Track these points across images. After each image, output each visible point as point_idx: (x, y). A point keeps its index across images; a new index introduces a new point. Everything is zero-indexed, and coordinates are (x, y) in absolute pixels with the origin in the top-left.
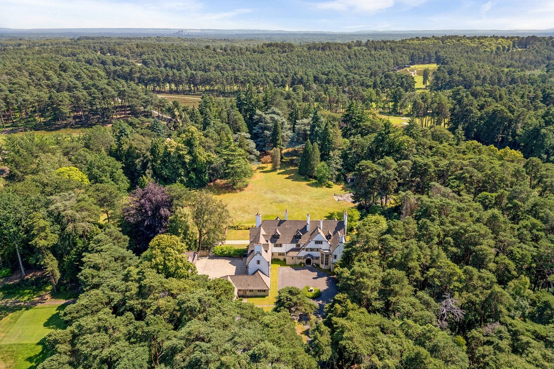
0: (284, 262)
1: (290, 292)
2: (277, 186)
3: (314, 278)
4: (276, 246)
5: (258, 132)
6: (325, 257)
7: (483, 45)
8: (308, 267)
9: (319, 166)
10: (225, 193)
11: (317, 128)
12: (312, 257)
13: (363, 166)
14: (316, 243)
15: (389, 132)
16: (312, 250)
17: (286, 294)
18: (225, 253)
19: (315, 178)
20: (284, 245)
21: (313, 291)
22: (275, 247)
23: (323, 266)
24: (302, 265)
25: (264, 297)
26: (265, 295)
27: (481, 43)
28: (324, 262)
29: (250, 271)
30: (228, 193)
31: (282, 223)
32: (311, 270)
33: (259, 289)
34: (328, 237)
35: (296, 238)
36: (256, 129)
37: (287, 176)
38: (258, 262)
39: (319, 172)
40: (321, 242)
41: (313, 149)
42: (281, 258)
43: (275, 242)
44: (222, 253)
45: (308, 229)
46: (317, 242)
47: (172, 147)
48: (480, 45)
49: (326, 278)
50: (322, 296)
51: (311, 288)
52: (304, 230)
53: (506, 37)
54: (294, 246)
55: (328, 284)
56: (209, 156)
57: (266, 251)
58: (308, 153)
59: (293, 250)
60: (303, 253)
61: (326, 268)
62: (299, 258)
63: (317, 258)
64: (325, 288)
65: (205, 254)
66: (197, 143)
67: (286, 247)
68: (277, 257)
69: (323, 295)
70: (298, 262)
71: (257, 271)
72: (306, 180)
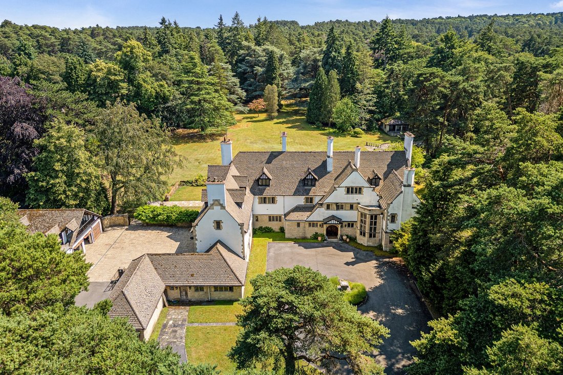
0: (281, 234)
1: (291, 283)
2: (272, 136)
3: (347, 264)
4: (264, 201)
5: (245, 70)
6: (368, 220)
7: (520, 22)
8: (332, 242)
9: (339, 105)
10: (187, 142)
11: (333, 53)
12: (341, 222)
13: (426, 74)
14: (348, 192)
15: (452, 47)
16: (339, 206)
17: (275, 290)
18: (160, 217)
19: (333, 125)
20: (279, 199)
21: (349, 289)
22: (260, 203)
23: (364, 241)
24: (320, 239)
25: (230, 302)
26: (233, 298)
27: (517, 20)
28: (367, 230)
29: (200, 245)
30: (192, 142)
31: (276, 157)
32: (340, 247)
33: (217, 283)
34: (374, 181)
35: (306, 184)
36: (243, 67)
37: (290, 125)
38: (218, 225)
39: (340, 112)
40: (358, 190)
41: (329, 81)
42: (275, 226)
43: (261, 192)
44: (154, 218)
45: (330, 168)
46: (350, 190)
47: (99, 70)
48: (516, 22)
49: (374, 263)
50: (371, 302)
51: (344, 283)
52: (322, 170)
53: (545, 14)
54: (301, 200)
55: (381, 276)
56: (162, 86)
57: (239, 205)
58: (321, 89)
59: (298, 209)
60: (320, 214)
61: (371, 244)
62: (312, 224)
63: (351, 224)
64: (378, 284)
65: (121, 222)
66: (141, 64)
67: (284, 203)
68: (265, 224)
69: (373, 300)
70: (310, 232)
71: (216, 244)
72: (318, 128)
